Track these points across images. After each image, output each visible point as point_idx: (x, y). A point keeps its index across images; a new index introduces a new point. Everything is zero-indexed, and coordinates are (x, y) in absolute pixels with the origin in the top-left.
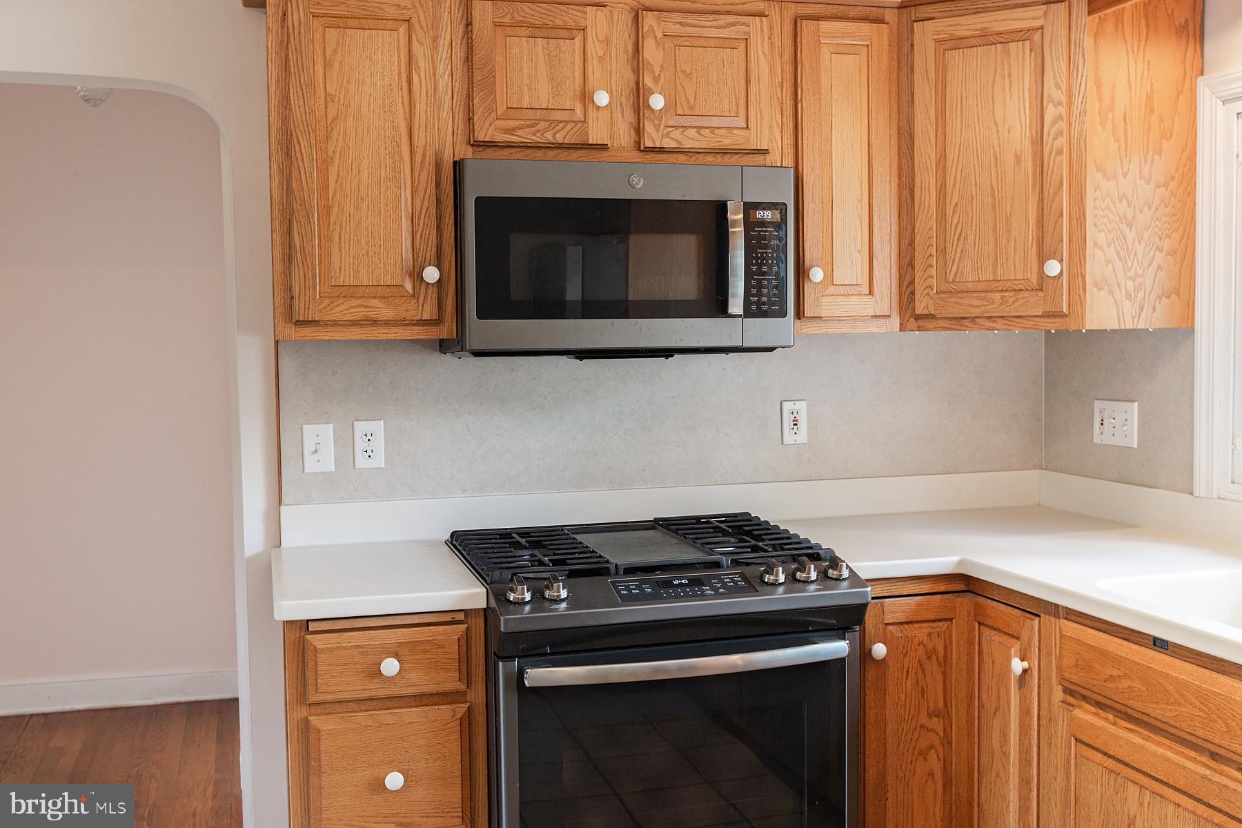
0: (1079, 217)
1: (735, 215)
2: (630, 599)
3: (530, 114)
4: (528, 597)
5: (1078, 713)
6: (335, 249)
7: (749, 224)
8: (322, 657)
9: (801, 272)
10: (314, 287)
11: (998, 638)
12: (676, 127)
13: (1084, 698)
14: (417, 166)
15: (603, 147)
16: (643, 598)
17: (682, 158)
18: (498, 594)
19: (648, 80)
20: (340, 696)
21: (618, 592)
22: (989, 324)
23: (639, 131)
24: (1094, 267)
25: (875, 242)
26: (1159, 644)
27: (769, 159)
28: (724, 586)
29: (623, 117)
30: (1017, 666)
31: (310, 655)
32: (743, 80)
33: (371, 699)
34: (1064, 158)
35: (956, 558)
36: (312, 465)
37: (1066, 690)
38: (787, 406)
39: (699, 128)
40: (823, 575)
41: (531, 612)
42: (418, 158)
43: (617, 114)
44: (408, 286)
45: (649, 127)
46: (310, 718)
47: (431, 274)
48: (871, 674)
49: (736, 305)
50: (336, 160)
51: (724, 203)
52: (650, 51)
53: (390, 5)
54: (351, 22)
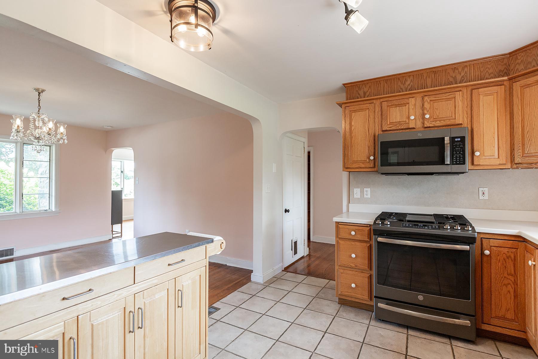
1: (447, 140)
3: (395, 123)
4: (380, 223)
6: (353, 154)
7: (452, 142)
8: (341, 229)
9: (473, 153)
10: (349, 161)
11: (529, 255)
12: (433, 121)
14: (370, 137)
15: (414, 128)
16: (409, 227)
17: (436, 128)
18: (374, 222)
19: (425, 112)
20: (344, 237)
21: (403, 225)
23: (423, 124)
25: (500, 144)
27: (463, 126)
28: (432, 227)
29: (419, 121)
30: (531, 263)
31: (339, 229)
32: (454, 108)
33: (349, 239)
35: (518, 231)
36: (355, 196)
38: (481, 189)
39: (440, 121)
40: (463, 229)
41: (381, 226)
42: (370, 135)
43: (417, 120)
44: (368, 160)
45: (426, 122)
46: (339, 241)
47: (372, 158)
48: (485, 259)
49: (448, 161)
50: (354, 137)
51: (444, 138)
52: (427, 105)
53: (364, 106)
54: (358, 111)
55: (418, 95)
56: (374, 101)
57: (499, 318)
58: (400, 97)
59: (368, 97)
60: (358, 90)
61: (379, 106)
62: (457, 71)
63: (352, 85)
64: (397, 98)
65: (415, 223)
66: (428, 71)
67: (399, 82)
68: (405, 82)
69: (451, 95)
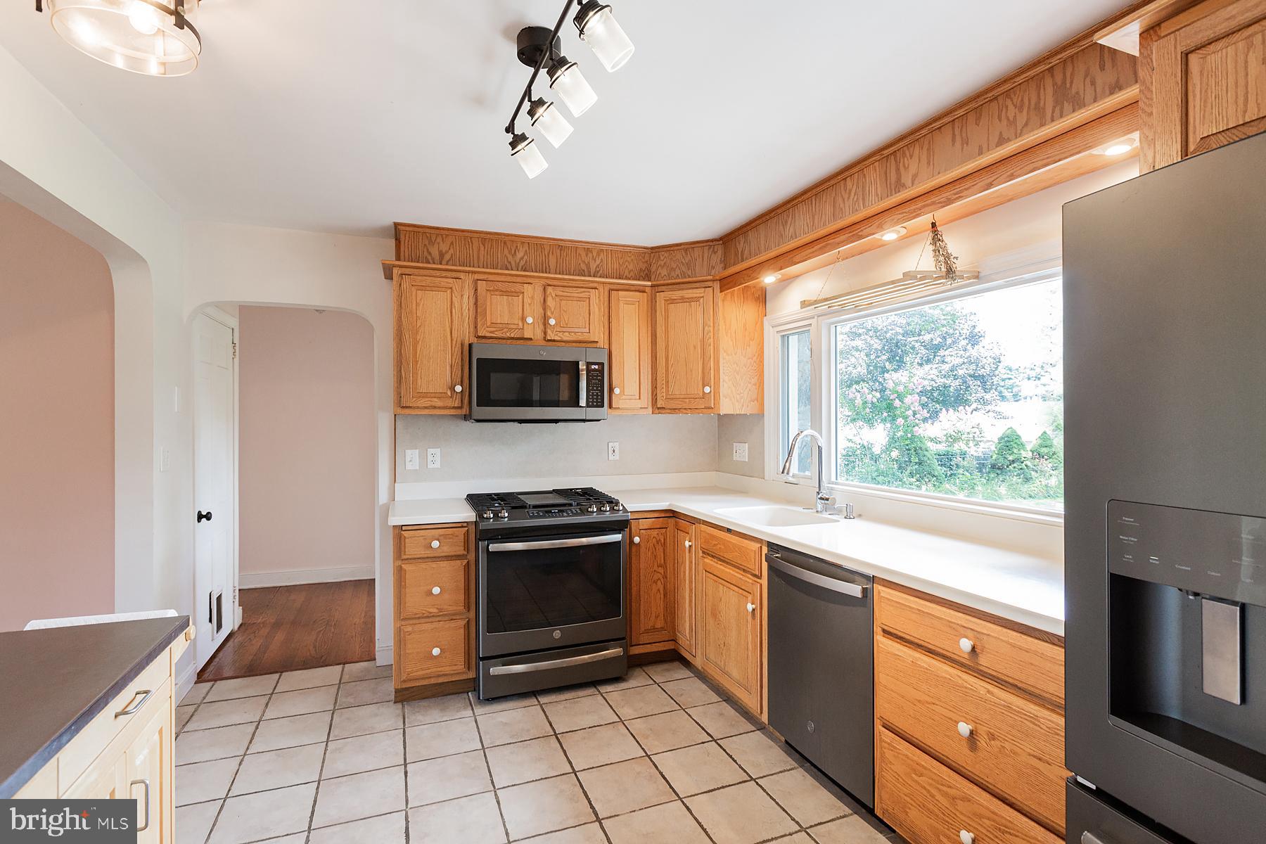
0: (717, 370)
1: (582, 366)
2: (532, 517)
3: (501, 326)
4: (492, 516)
5: (705, 560)
6: (419, 377)
7: (588, 371)
8: (407, 540)
9: (611, 390)
10: (410, 393)
11: (683, 534)
12: (560, 332)
13: (708, 554)
14: (454, 346)
15: (531, 339)
16: (539, 517)
17: (563, 344)
18: (480, 516)
19: (549, 313)
20: (415, 557)
21: (529, 514)
22: (684, 411)
23: (545, 333)
24: (725, 388)
25: (641, 378)
26: (729, 530)
27: (598, 345)
28: (572, 512)
29: (538, 328)
30: (687, 544)
31: (402, 540)
32: (588, 314)
33: (428, 558)
34: (712, 347)
35: (668, 503)
36: (409, 466)
37: (703, 552)
38: (610, 445)
39: (569, 332)
40: (612, 509)
41: (493, 521)
42: (454, 342)
43: (536, 326)
44: (449, 393)
45: (549, 332)
46: (403, 565)
47: (458, 388)
48: (634, 549)
49: (583, 402)
50: (420, 343)
51: (578, 362)
52: (550, 302)
53: (444, 282)
54: (428, 288)
55: (537, 280)
56: (462, 275)
57: (647, 631)
58: (509, 279)
59: (447, 264)
60: (427, 243)
61: (472, 286)
62: (590, 255)
63: (416, 229)
64: (502, 278)
65: (546, 509)
66: (552, 242)
67: (506, 250)
68: (515, 251)
69: (584, 292)
